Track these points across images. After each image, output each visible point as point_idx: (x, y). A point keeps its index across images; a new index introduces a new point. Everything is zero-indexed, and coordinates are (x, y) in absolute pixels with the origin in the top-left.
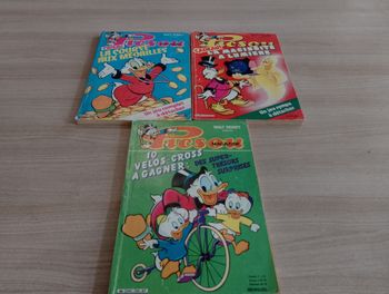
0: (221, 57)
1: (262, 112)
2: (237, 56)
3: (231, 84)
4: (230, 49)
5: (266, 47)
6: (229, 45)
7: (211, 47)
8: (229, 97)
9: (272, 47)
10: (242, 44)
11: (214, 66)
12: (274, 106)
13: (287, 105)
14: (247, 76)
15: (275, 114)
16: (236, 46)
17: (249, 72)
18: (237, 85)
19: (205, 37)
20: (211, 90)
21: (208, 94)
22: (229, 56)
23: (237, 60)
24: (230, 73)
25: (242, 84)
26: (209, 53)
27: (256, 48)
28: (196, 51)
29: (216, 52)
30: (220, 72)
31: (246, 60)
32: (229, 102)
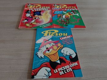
0: (33, 10)
1: (41, 26)
2: (38, 10)
3: (34, 18)
4: (36, 8)
5: (47, 8)
6: (36, 7)
7: (31, 8)
8: (32, 22)
9: (49, 8)
10: (40, 7)
11: (30, 13)
12: (45, 24)
13: (49, 24)
14: (39, 16)
15: (44, 27)
16: (38, 7)
17: (40, 15)
18: (35, 18)
19: (30, 5)
20: (27, 20)
21: (26, 21)
22: (35, 10)
23: (37, 11)
24: (34, 15)
25: (37, 18)
26: (30, 9)
27: (44, 8)
28: (26, 9)
29: (32, 9)
30: (31, 15)
31: (40, 11)
32: (31, 23)
